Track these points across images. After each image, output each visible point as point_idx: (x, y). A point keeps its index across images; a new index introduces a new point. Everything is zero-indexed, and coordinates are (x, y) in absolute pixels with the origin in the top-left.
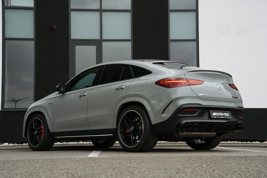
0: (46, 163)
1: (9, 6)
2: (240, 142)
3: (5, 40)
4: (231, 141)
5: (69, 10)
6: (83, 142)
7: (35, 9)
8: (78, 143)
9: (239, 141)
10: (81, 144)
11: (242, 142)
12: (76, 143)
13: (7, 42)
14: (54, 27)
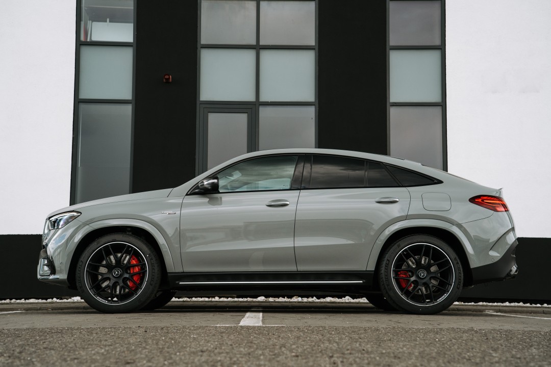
0: (154, 335)
1: (88, 40)
2: (528, 305)
3: (79, 102)
4: (510, 302)
5: (199, 46)
6: (220, 297)
7: (135, 46)
8: (210, 299)
9: (527, 303)
10: (216, 302)
11: (534, 305)
12: (207, 299)
13: (82, 107)
14: (169, 78)
